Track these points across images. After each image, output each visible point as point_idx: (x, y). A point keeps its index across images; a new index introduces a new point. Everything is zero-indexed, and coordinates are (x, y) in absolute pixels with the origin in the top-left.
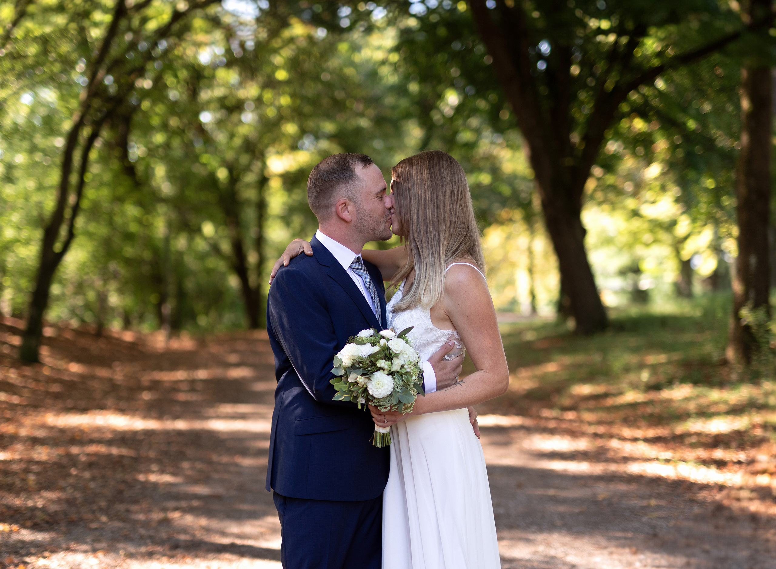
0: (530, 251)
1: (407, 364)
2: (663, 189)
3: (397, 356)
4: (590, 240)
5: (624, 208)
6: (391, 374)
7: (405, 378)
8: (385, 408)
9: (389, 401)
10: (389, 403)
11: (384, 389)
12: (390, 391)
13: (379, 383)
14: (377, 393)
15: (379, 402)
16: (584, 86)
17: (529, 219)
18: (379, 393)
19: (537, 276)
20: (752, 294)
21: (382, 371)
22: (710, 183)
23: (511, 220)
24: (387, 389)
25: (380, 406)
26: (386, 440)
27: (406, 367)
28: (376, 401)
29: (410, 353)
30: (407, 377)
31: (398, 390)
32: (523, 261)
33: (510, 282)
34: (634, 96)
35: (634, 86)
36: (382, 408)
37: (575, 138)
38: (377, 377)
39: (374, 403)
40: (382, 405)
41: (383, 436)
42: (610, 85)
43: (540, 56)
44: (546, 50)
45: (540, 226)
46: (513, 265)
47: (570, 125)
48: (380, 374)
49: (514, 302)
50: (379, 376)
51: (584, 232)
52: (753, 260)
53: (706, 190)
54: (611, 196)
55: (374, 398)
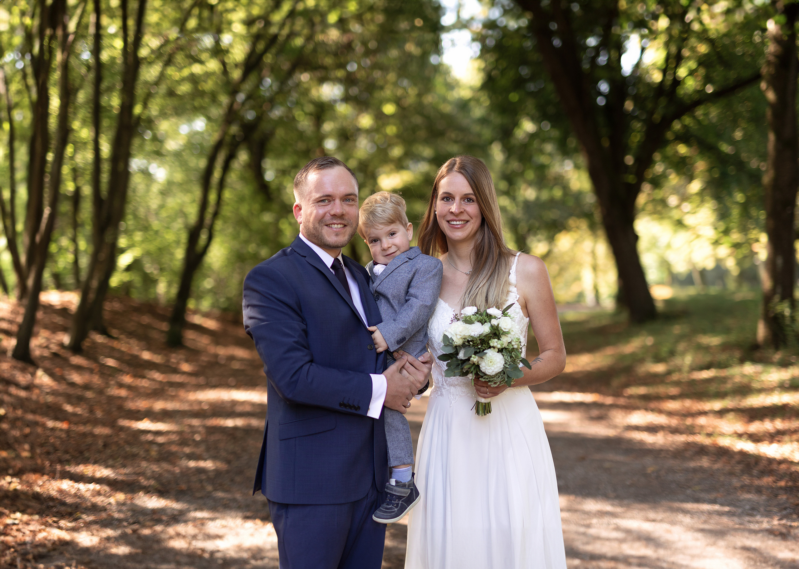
0: (593, 253)
1: (514, 341)
2: (702, 201)
3: (506, 333)
4: (642, 245)
5: (670, 218)
6: (500, 351)
7: (514, 354)
8: (495, 383)
9: (498, 377)
10: (499, 378)
11: (497, 367)
12: (501, 368)
13: (491, 361)
14: (490, 371)
15: (489, 378)
16: (637, 118)
17: (592, 227)
18: (492, 371)
19: (600, 274)
20: (779, 290)
21: (492, 349)
22: (739, 197)
23: (578, 228)
24: (500, 367)
25: (489, 381)
26: (488, 409)
27: (513, 343)
28: (486, 377)
29: (516, 330)
30: (516, 353)
31: (507, 366)
32: (587, 260)
33: (577, 278)
34: (677, 126)
35: (678, 116)
36: (492, 383)
37: (629, 160)
38: (490, 356)
39: (484, 378)
40: (492, 381)
41: (485, 406)
42: (657, 117)
43: (600, 94)
44: (606, 90)
45: (601, 233)
46: (581, 265)
47: (625, 150)
48: (492, 353)
49: (580, 296)
50: (490, 354)
51: (636, 238)
52: (780, 261)
53: (737, 203)
54: (659, 208)
55: (485, 374)
